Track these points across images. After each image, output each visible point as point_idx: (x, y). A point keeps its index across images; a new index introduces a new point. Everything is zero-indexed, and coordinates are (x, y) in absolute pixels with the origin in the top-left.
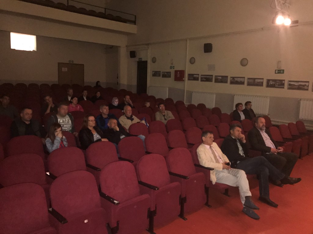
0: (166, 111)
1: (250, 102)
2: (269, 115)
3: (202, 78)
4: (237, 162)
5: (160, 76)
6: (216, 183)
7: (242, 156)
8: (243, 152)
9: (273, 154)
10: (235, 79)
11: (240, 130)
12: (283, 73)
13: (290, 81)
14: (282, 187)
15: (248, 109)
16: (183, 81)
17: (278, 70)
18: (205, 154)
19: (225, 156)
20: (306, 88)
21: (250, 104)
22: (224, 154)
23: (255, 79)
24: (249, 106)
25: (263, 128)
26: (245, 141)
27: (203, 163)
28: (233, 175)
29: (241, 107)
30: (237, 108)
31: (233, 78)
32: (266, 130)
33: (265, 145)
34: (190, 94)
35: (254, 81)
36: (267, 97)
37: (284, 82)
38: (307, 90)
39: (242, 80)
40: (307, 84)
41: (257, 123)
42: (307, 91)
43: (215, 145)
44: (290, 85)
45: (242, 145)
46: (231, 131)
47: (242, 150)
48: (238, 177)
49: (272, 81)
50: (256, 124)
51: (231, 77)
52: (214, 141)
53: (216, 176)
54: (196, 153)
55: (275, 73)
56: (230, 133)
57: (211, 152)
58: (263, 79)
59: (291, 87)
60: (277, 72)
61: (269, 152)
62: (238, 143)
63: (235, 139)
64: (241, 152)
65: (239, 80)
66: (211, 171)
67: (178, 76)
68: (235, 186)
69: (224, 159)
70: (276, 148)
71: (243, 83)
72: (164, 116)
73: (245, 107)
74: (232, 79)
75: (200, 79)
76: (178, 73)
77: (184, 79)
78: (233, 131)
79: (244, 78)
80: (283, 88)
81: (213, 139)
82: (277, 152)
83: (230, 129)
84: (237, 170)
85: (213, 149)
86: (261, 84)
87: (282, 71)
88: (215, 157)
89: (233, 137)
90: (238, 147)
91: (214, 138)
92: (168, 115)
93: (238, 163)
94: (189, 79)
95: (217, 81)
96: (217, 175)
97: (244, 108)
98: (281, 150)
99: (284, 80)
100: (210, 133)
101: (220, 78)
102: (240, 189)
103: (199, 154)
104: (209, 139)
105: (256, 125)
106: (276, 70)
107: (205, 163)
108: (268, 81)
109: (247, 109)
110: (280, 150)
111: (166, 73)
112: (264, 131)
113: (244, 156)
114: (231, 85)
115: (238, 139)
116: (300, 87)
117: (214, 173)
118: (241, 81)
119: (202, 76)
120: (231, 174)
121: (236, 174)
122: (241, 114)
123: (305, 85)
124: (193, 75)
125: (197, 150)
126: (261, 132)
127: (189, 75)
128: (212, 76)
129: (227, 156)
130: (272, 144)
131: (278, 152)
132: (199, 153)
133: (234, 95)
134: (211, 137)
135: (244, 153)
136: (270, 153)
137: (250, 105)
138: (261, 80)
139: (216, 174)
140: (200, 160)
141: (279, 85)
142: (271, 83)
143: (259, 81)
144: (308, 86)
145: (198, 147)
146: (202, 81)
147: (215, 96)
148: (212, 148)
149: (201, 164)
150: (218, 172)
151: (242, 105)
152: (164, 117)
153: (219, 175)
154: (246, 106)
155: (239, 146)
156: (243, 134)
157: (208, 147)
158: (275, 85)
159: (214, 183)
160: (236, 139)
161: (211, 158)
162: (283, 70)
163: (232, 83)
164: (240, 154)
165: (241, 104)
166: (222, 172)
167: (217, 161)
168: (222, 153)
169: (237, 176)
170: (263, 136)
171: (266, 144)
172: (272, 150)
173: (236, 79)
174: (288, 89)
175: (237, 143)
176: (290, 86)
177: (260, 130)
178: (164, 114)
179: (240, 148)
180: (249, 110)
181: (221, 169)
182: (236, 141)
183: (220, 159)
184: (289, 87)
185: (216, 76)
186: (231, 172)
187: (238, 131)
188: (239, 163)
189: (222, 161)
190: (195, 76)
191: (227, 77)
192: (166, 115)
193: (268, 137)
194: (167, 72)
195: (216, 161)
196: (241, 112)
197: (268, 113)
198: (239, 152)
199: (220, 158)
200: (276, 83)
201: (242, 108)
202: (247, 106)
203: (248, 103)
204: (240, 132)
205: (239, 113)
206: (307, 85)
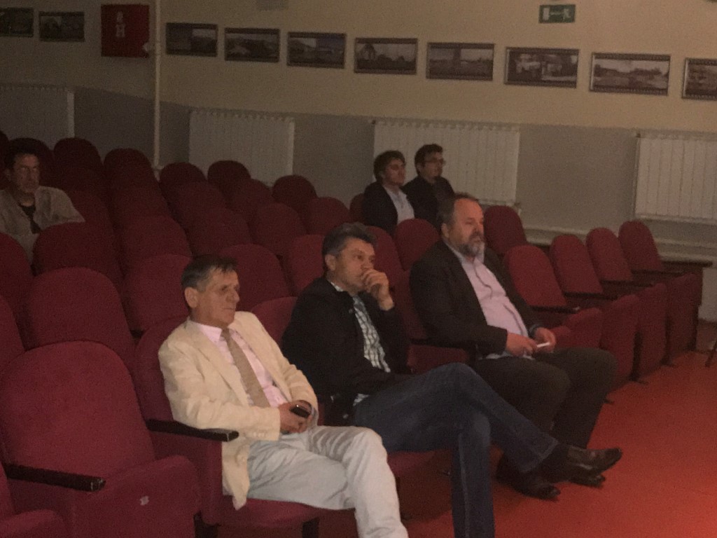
0: (41, 188)
1: (436, 149)
2: (517, 204)
3: (229, 44)
4: (356, 396)
5: (29, 32)
6: (249, 500)
7: (376, 368)
8: (382, 353)
9: (516, 358)
10: (376, 46)
11: (368, 250)
12: (572, 20)
13: (599, 56)
14: (553, 499)
15: (429, 180)
16: (146, 55)
17: (553, 8)
18: (199, 370)
19: (300, 373)
20: (658, 83)
21: (437, 155)
22: (294, 366)
23: (457, 47)
24: (431, 168)
25: (475, 249)
26: (387, 303)
27: (185, 408)
28: (327, 455)
29: (396, 167)
30: (383, 176)
31: (369, 43)
32: (486, 255)
33: (482, 318)
34: (179, 120)
35: (458, 54)
36: (509, 126)
37: (574, 59)
38: (664, 91)
39: (405, 51)
40: (662, 67)
41: (451, 224)
42: (663, 97)
43: (249, 326)
44: (599, 71)
45: (378, 318)
46: (329, 259)
47: (377, 344)
48: (350, 459)
49: (527, 57)
50: (444, 227)
51: (359, 41)
52: (242, 307)
53: (249, 469)
54: (156, 365)
55: (542, 20)
56: (326, 268)
57: (228, 357)
58: (490, 46)
59: (605, 82)
60: (546, 15)
61: (499, 351)
62: (361, 313)
63: (345, 294)
64: (374, 354)
65: (393, 51)
66: (226, 448)
67: (120, 32)
68: (336, 506)
69: (293, 385)
70: (531, 335)
71: (408, 67)
72: (30, 211)
73: (418, 172)
74: (361, 46)
75: (221, 48)
76: (120, 17)
77: (146, 48)
78: (338, 257)
79: (413, 41)
80: (573, 84)
81: (237, 298)
82: (530, 349)
83: (324, 253)
84: (344, 431)
85: (241, 343)
86: (483, 71)
87: (566, 12)
88: (249, 378)
89: (338, 288)
90: (361, 329)
91: (241, 291)
92: (47, 205)
93: (358, 400)
94: (171, 51)
95: (298, 57)
96: (256, 462)
97: (410, 174)
98: (548, 342)
99: (576, 52)
100: (220, 270)
101: (312, 43)
102: (359, 516)
103: (170, 371)
104: (214, 296)
105: (447, 235)
106: (542, 7)
107: (196, 409)
108: (515, 54)
109: (426, 178)
110: (543, 341)
111: (58, 20)
112: (479, 261)
113: (388, 370)
114: (359, 76)
115: (362, 294)
116: (640, 78)
117: (243, 457)
118: (402, 58)
119: (231, 36)
120: (319, 453)
121: (340, 450)
122: (399, 199)
123: (657, 72)
124: (190, 27)
125: (162, 353)
126: (466, 266)
127: (172, 28)
128: (276, 32)
129: (305, 373)
130: (511, 316)
131: (534, 351)
132: (171, 365)
133: (374, 122)
134: (224, 289)
135: (386, 359)
136: (505, 354)
137: (434, 160)
138: (485, 54)
139: (251, 459)
140: (171, 395)
141: (554, 74)
142: (526, 64)
143: (475, 55)
144: (667, 75)
145: (164, 336)
146: (231, 56)
147: (292, 127)
148: (235, 337)
149: (179, 417)
150: (259, 449)
151: (403, 160)
152: (31, 217)
153: (264, 460)
154: (419, 166)
155: (363, 326)
156: (380, 270)
157: (213, 333)
158: (539, 71)
159: (240, 501)
160: (352, 294)
161: (228, 386)
162: (572, 8)
163: (363, 66)
164: (369, 362)
165: (397, 155)
166: (279, 445)
167: (258, 398)
168: (285, 361)
169: (345, 458)
170: (474, 282)
171: (486, 313)
172: (510, 344)
173: (379, 49)
174: (591, 91)
175: (354, 312)
176: (599, 79)
177: (459, 255)
178: (28, 204)
179: (370, 335)
180: (433, 182)
181: (275, 435)
182: (350, 304)
183: (274, 388)
184: (596, 81)
185: (292, 35)
186: (319, 443)
187: (360, 258)
188: (364, 400)
189: (283, 394)
190: (197, 33)
191: (342, 37)
192: (38, 208)
193: (497, 287)
194: (63, 15)
195: (252, 398)
196: (396, 192)
197: (513, 196)
198: (363, 353)
199: (274, 384)
200: (544, 63)
201: (402, 175)
202: (423, 165)
203: (428, 153)
204: (367, 260)
205: (388, 197)
206: (664, 72)
